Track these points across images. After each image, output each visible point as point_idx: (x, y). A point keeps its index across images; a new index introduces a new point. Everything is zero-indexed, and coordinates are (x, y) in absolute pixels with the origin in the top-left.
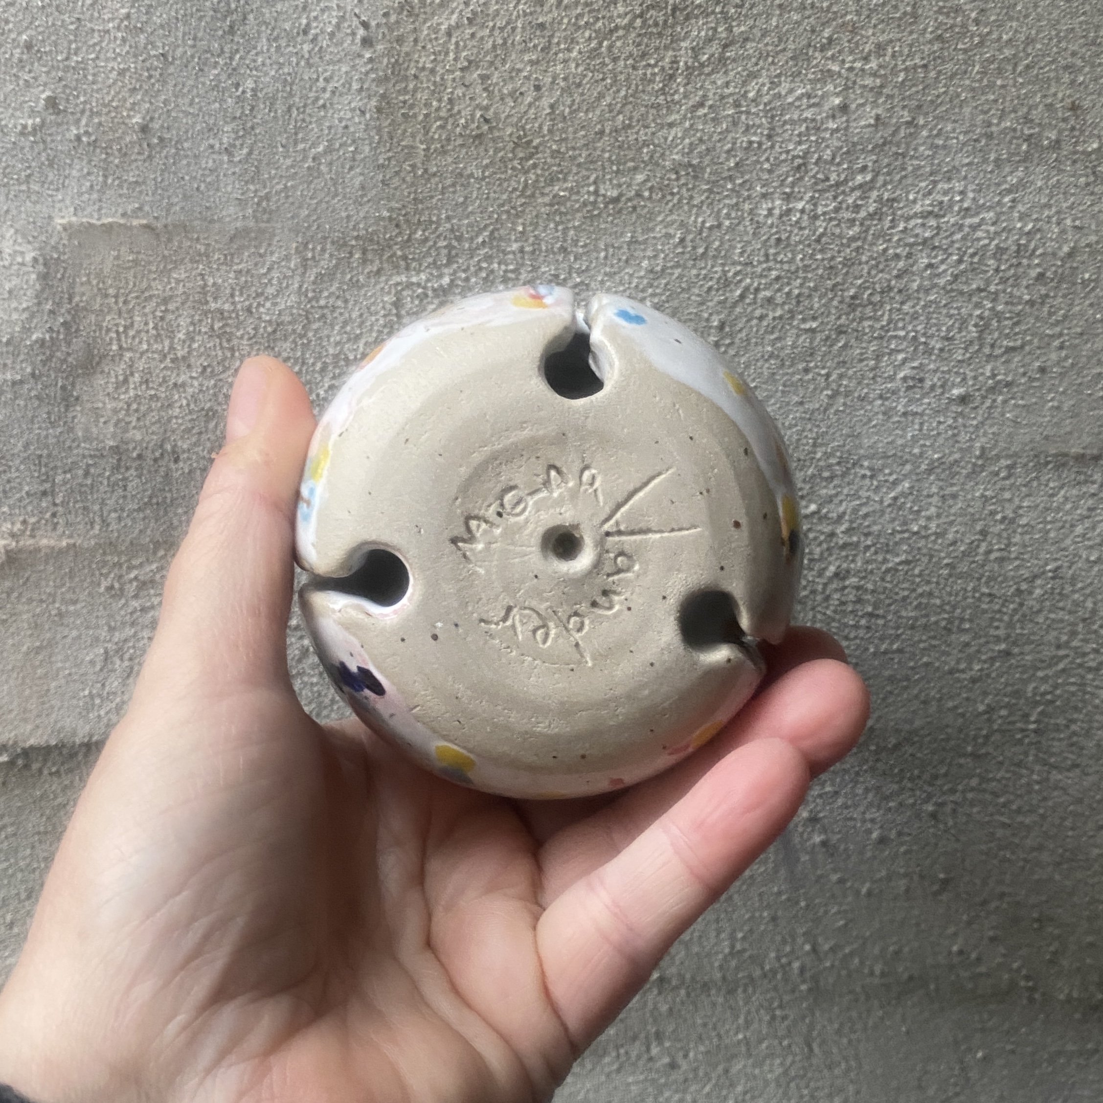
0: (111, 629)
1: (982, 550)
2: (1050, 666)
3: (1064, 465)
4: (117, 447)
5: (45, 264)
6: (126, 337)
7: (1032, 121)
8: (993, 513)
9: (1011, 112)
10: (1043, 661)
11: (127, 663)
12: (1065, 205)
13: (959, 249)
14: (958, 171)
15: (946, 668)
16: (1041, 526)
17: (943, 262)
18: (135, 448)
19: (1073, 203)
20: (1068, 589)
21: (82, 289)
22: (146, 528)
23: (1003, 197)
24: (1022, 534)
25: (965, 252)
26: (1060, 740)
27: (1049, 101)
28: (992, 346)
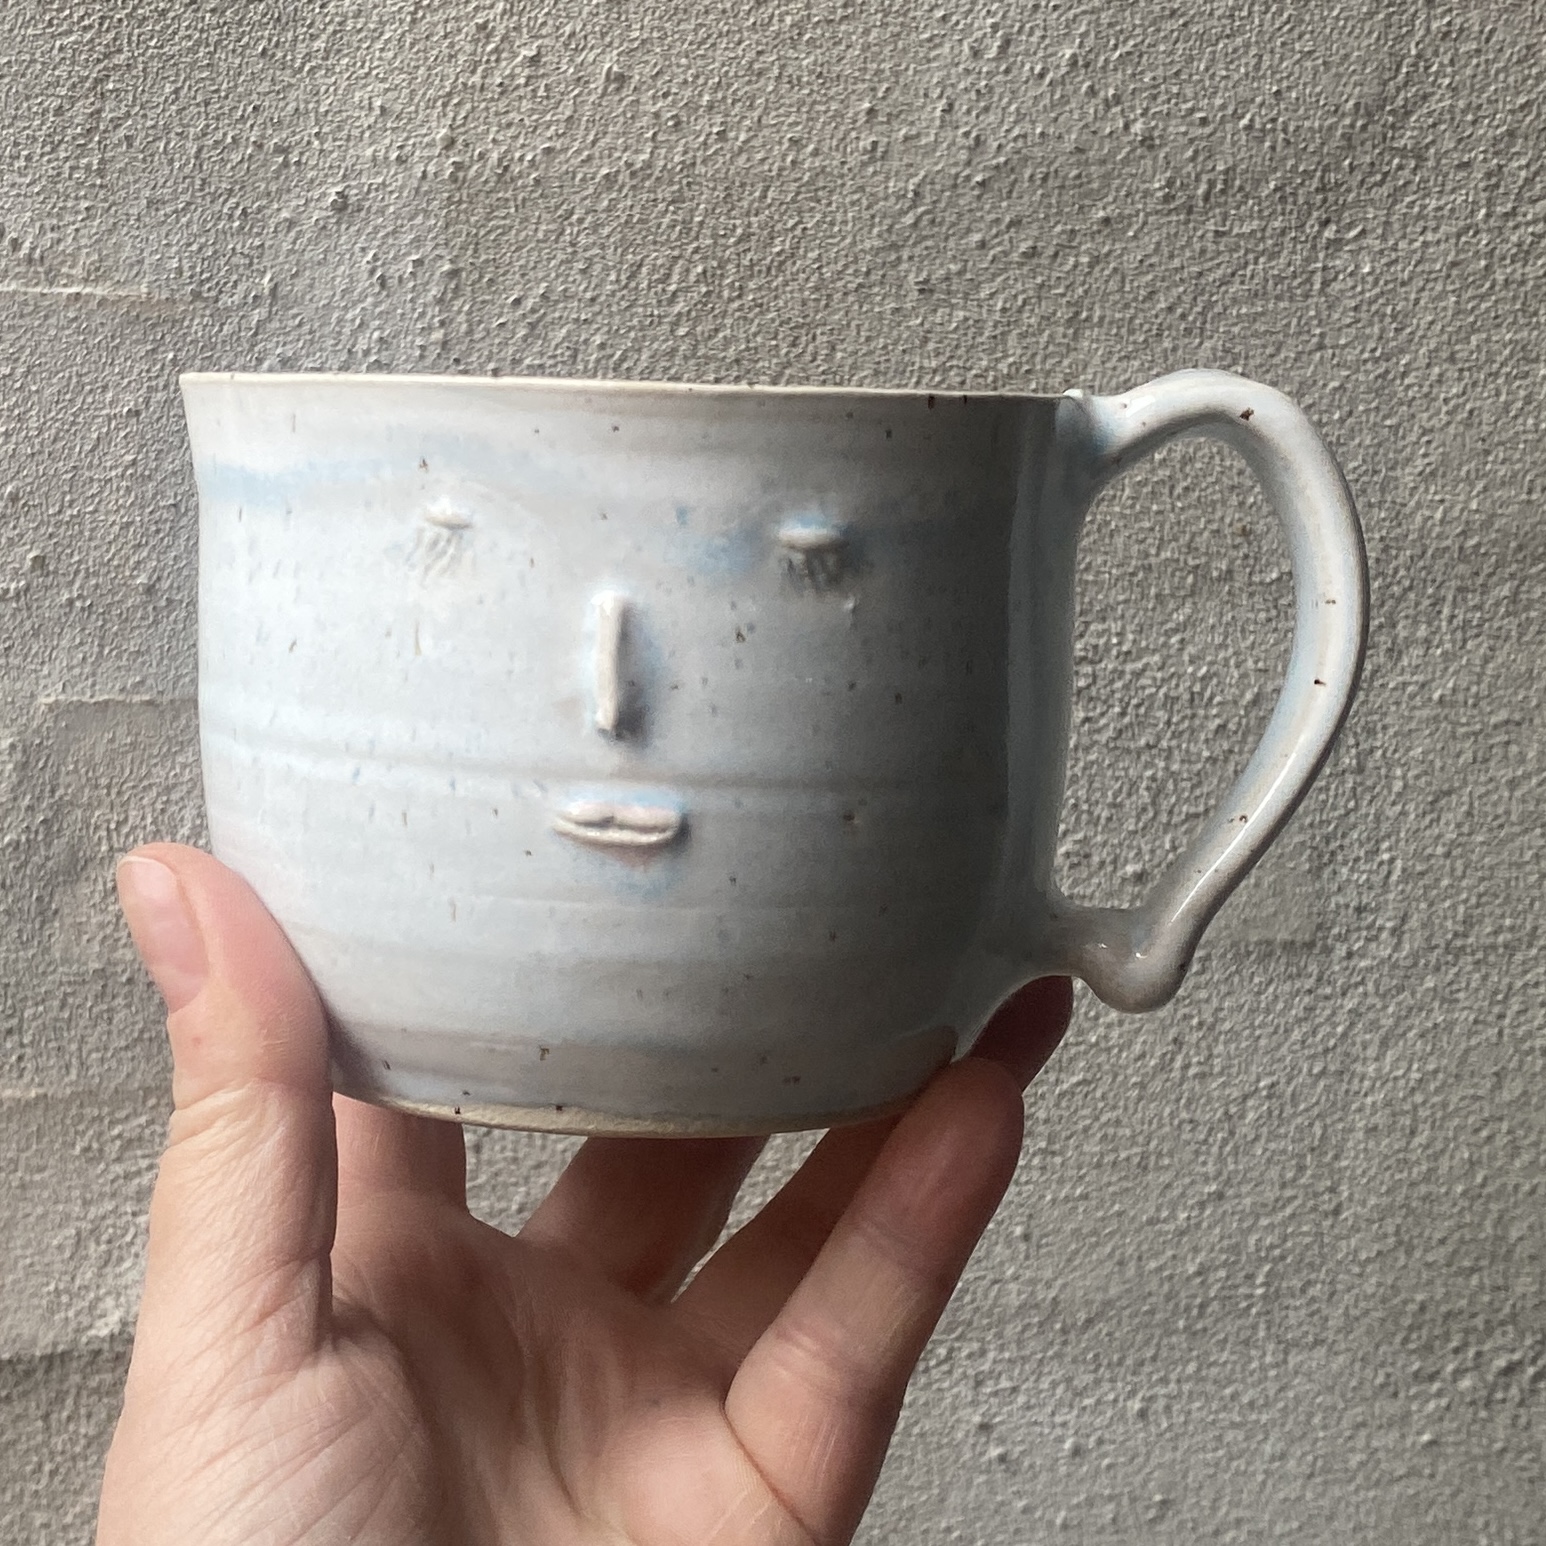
0: (86, 1203)
1: (1178, 1064)
2: (1274, 1210)
3: (1270, 954)
4: (103, 970)
5: (24, 751)
6: (119, 835)
7: (1197, 549)
8: (1187, 1017)
9: (1170, 541)
10: (1264, 1205)
11: (103, 1247)
12: (1243, 645)
13: (1121, 700)
14: (1113, 609)
15: (1144, 1218)
16: (1247, 1032)
17: (1103, 714)
18: (123, 971)
19: (1253, 643)
20: (1288, 1110)
21: (68, 779)
22: (134, 1070)
23: (1170, 637)
24: (1226, 1043)
25: (1128, 704)
26: (1296, 1308)
27: (1215, 526)
28: (1171, 812)
